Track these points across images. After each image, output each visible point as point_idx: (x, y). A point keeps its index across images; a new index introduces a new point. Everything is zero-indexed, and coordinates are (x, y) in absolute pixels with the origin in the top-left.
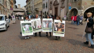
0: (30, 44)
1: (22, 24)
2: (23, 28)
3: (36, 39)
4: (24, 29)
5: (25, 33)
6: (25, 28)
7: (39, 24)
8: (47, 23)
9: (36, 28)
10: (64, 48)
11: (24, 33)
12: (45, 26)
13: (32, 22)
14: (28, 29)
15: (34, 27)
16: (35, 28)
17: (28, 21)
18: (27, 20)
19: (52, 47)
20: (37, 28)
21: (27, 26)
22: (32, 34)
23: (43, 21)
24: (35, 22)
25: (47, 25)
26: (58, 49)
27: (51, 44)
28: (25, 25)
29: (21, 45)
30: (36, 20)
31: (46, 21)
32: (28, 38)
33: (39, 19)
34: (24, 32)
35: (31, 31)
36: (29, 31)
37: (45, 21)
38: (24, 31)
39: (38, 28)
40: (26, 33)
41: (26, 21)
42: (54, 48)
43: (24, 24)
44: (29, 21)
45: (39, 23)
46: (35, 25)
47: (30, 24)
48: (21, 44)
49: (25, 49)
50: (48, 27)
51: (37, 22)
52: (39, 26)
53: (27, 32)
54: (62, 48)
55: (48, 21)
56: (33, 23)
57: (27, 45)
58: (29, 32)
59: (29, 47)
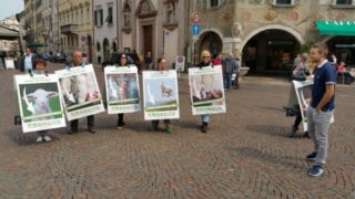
0: (55, 159)
1: (22, 86)
2: (23, 102)
3: (76, 143)
4: (31, 107)
5: (35, 120)
6: (33, 100)
7: (88, 86)
8: (123, 83)
9: (77, 102)
10: (179, 167)
11: (30, 121)
12: (115, 94)
13: (60, 80)
14: (44, 107)
15: (72, 99)
16: (73, 104)
17: (43, 75)
18: (40, 73)
19: (140, 167)
20: (82, 101)
21: (41, 95)
22: (62, 123)
23: (108, 76)
24: (73, 81)
25: (121, 89)
26: (158, 171)
27: (134, 158)
28: (33, 91)
29: (21, 167)
30: (75, 71)
31: (118, 75)
32: (47, 138)
33: (89, 68)
34: (28, 118)
35: (56, 113)
36: (47, 112)
37: (115, 77)
38: (28, 113)
39: (87, 100)
40: (37, 122)
41: (35, 76)
42: (146, 169)
43: (31, 88)
44: (50, 75)
45: (90, 83)
46: (75, 92)
47: (51, 87)
48: (20, 163)
49: (39, 178)
50: (127, 94)
51: (82, 79)
52: (91, 95)
53: (40, 119)
54: (172, 167)
55: (126, 75)
56: (64, 82)
57: (43, 166)
58: (48, 118)
59: (53, 171)
